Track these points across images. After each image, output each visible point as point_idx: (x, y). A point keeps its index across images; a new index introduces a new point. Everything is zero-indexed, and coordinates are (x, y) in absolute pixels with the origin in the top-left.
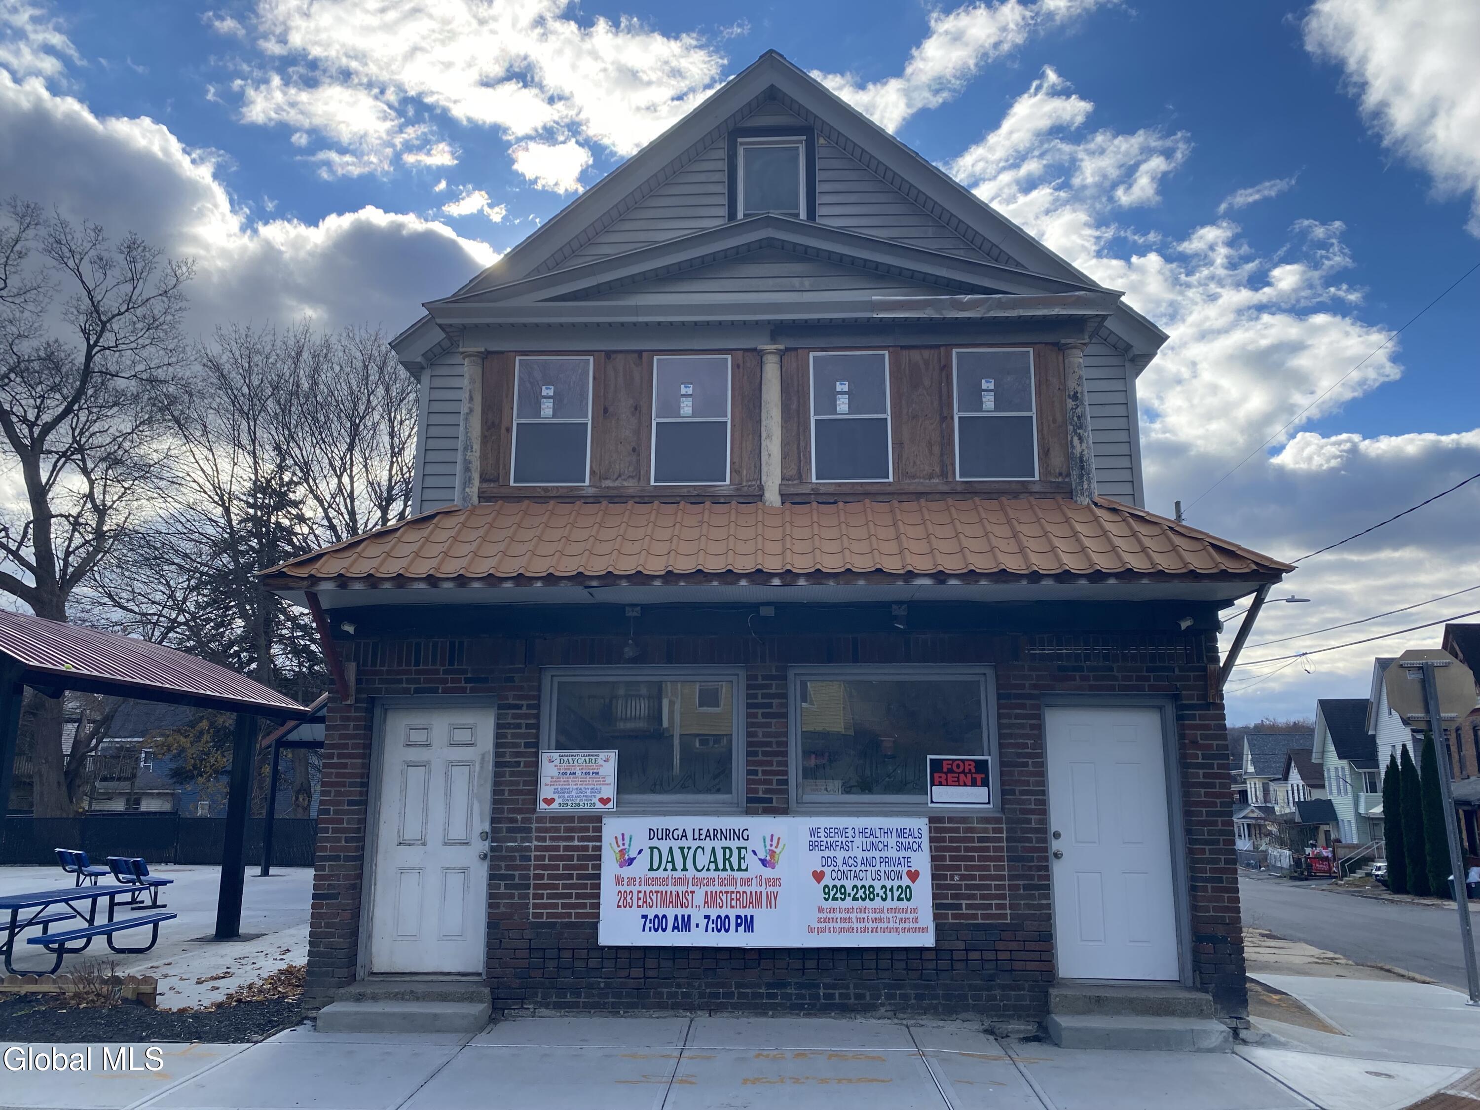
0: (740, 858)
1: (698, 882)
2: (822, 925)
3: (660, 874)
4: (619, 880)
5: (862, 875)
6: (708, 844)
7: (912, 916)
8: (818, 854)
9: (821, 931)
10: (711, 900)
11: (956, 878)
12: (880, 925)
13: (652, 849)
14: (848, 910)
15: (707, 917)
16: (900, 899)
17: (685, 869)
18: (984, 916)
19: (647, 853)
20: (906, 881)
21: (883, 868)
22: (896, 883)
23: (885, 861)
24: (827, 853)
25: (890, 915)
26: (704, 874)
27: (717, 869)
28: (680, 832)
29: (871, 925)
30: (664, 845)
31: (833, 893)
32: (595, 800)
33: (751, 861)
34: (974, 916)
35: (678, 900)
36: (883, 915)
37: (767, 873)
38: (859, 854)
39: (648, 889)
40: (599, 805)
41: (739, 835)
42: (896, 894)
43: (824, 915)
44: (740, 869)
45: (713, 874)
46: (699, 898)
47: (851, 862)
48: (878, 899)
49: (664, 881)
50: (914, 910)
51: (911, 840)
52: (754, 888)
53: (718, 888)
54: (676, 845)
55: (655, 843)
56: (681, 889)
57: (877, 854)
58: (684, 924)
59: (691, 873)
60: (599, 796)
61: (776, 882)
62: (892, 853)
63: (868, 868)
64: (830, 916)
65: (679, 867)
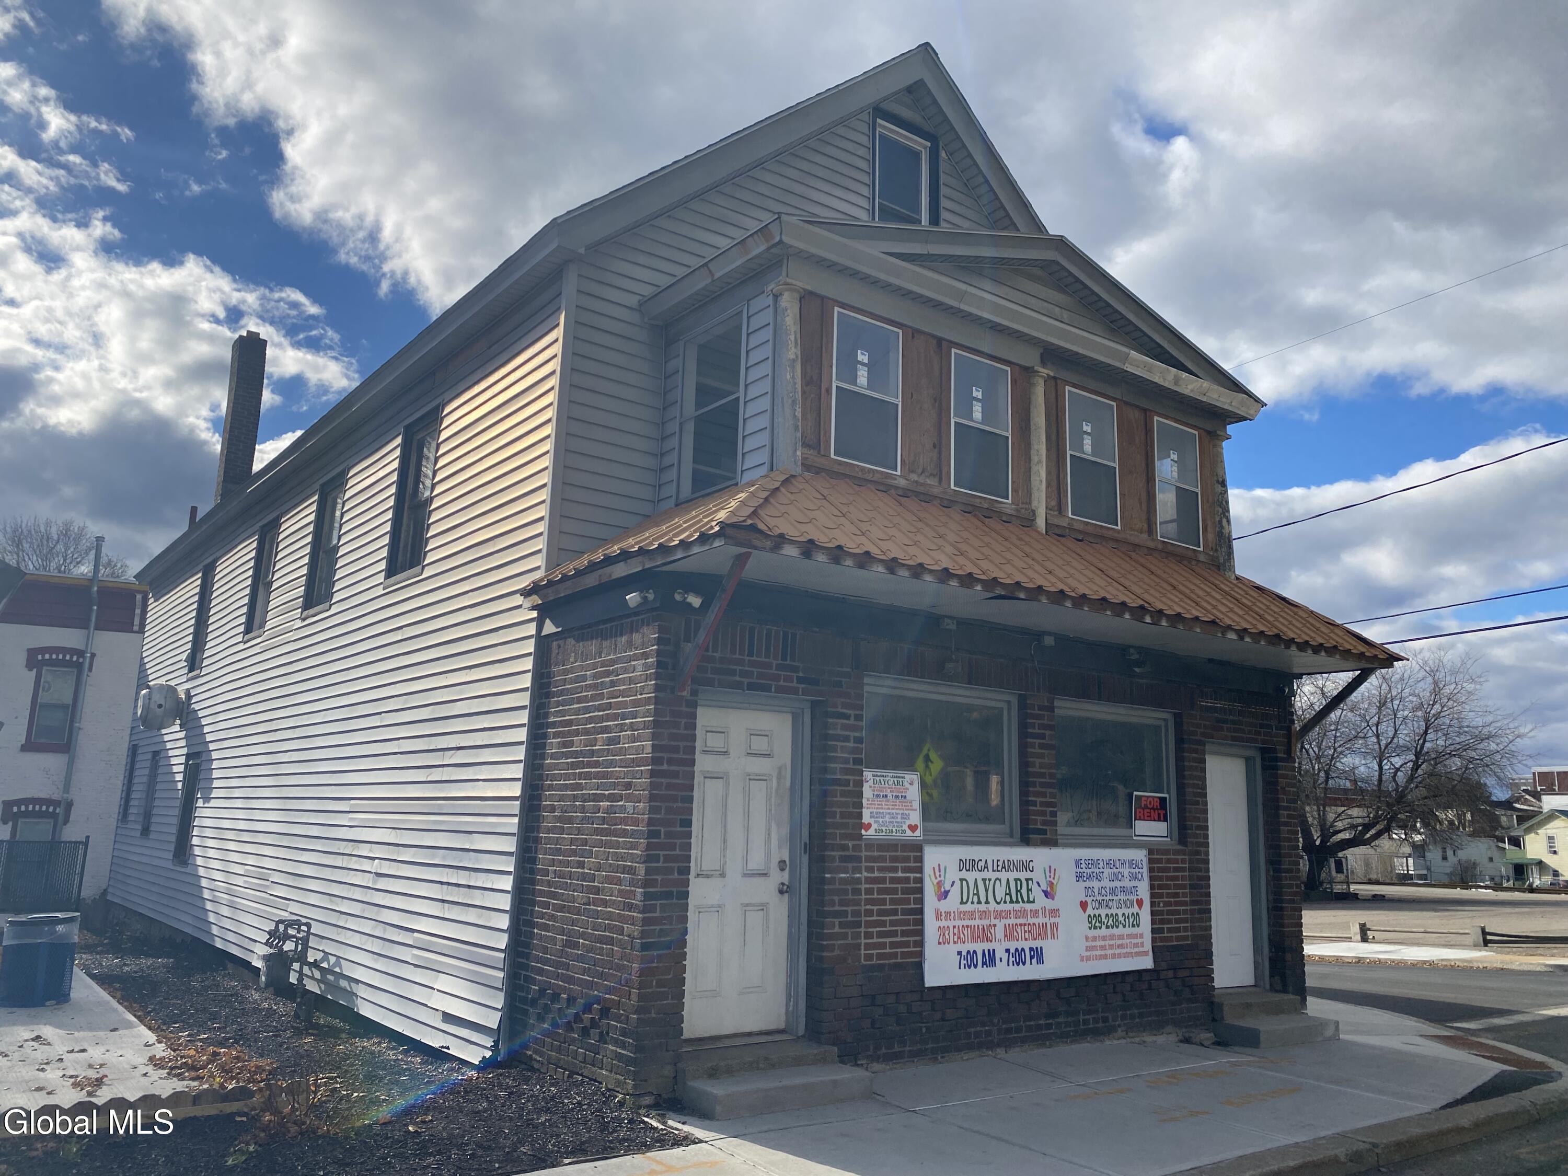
0: (1029, 890)
1: (999, 915)
2: (1088, 953)
3: (968, 907)
4: (938, 915)
5: (1111, 904)
6: (1004, 875)
7: (1139, 941)
8: (1082, 885)
9: (1088, 959)
10: (1009, 934)
11: (1161, 905)
12: (1124, 951)
13: (962, 880)
14: (1104, 938)
15: (1008, 951)
16: (1133, 926)
17: (987, 902)
18: (1178, 939)
19: (958, 883)
20: (1135, 909)
21: (1122, 897)
22: (1130, 911)
23: (1123, 890)
24: (1088, 884)
25: (1128, 941)
26: (1002, 907)
27: (1011, 902)
28: (982, 864)
29: (1118, 951)
30: (971, 876)
31: (1094, 922)
32: (905, 827)
33: (1037, 893)
34: (1170, 939)
35: (984, 934)
36: (1124, 942)
37: (1049, 904)
38: (1106, 883)
39: (959, 923)
40: (909, 833)
41: (1026, 866)
42: (1131, 920)
43: (1089, 944)
44: (1029, 902)
45: (1009, 907)
46: (999, 932)
47: (1103, 891)
48: (1121, 926)
49: (972, 915)
50: (1141, 936)
51: (1137, 870)
52: (1040, 920)
53: (1013, 921)
54: (980, 876)
55: (964, 874)
56: (986, 922)
57: (1117, 884)
58: (990, 959)
59: (992, 905)
60: (908, 822)
61: (1055, 912)
62: (1127, 883)
63: (1115, 898)
64: (1094, 944)
65: (983, 899)
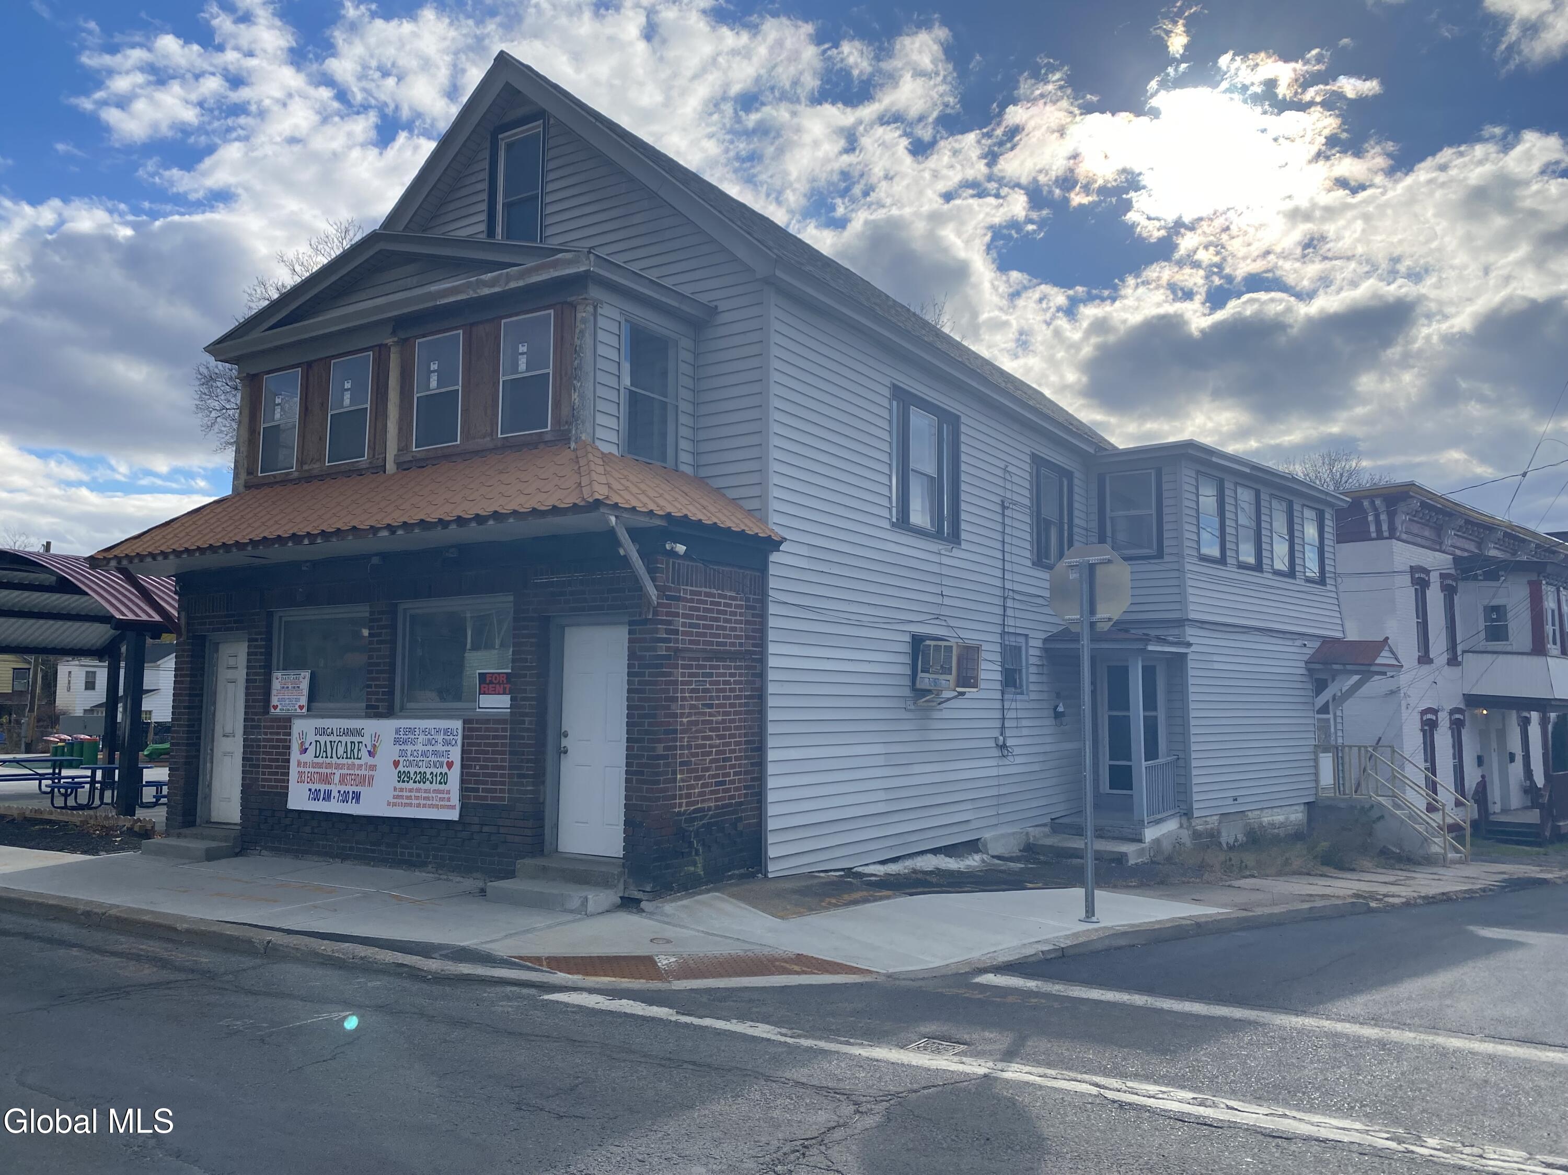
0: (359, 750)
1: (338, 766)
2: (395, 800)
3: (320, 760)
4: (299, 764)
5: (420, 764)
6: (344, 739)
7: (446, 796)
8: (398, 747)
9: (395, 805)
10: (342, 782)
11: (478, 768)
12: (428, 802)
13: (316, 741)
14: (411, 790)
15: (339, 792)
16: (441, 783)
17: (332, 757)
18: (493, 798)
19: (314, 744)
20: (445, 770)
21: (433, 759)
22: (439, 771)
23: (435, 753)
24: (403, 747)
25: (434, 795)
26: (341, 761)
27: (347, 758)
28: (329, 731)
29: (423, 802)
30: (322, 739)
31: (403, 777)
32: (297, 707)
33: (364, 753)
34: (485, 798)
35: (326, 779)
36: (430, 795)
37: (371, 761)
38: (420, 747)
39: (313, 770)
40: (299, 710)
41: (359, 733)
42: (439, 779)
43: (396, 793)
44: (358, 758)
45: (345, 761)
46: (337, 778)
47: (415, 753)
48: (428, 782)
49: (320, 765)
50: (448, 792)
51: (451, 737)
52: (363, 772)
53: (346, 771)
54: (328, 739)
55: (318, 738)
56: (329, 771)
57: (430, 748)
58: (328, 796)
59: (335, 759)
60: (299, 704)
61: (373, 768)
62: (439, 748)
63: (425, 759)
64: (400, 794)
65: (329, 755)
